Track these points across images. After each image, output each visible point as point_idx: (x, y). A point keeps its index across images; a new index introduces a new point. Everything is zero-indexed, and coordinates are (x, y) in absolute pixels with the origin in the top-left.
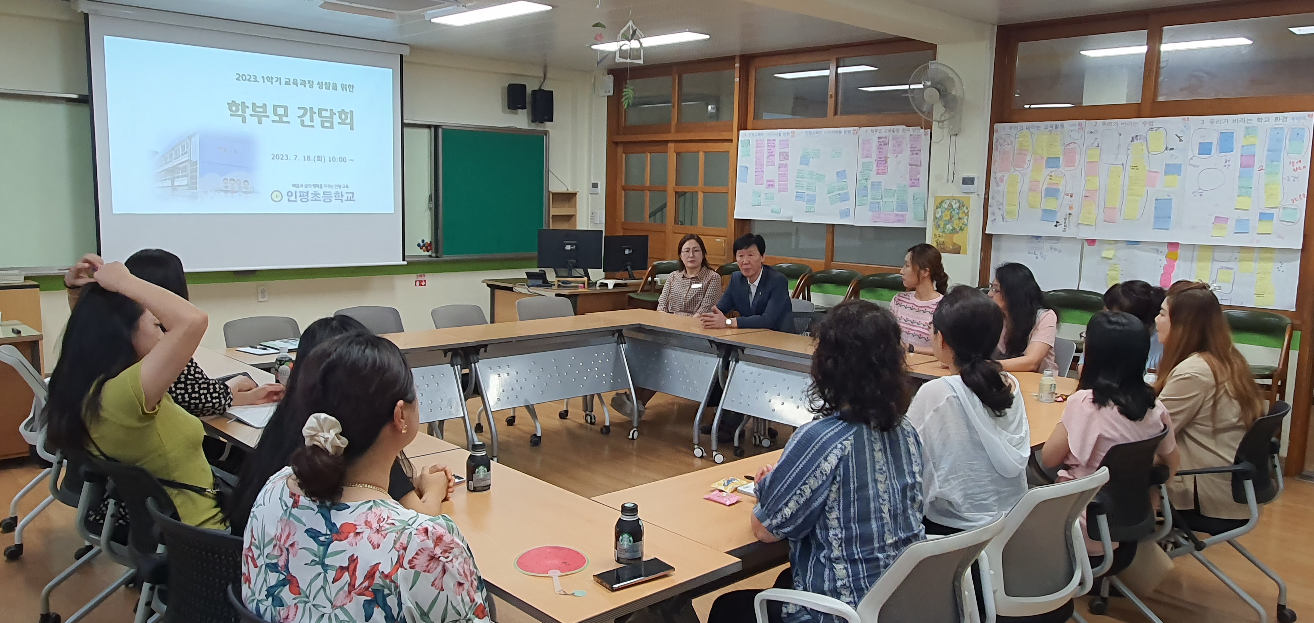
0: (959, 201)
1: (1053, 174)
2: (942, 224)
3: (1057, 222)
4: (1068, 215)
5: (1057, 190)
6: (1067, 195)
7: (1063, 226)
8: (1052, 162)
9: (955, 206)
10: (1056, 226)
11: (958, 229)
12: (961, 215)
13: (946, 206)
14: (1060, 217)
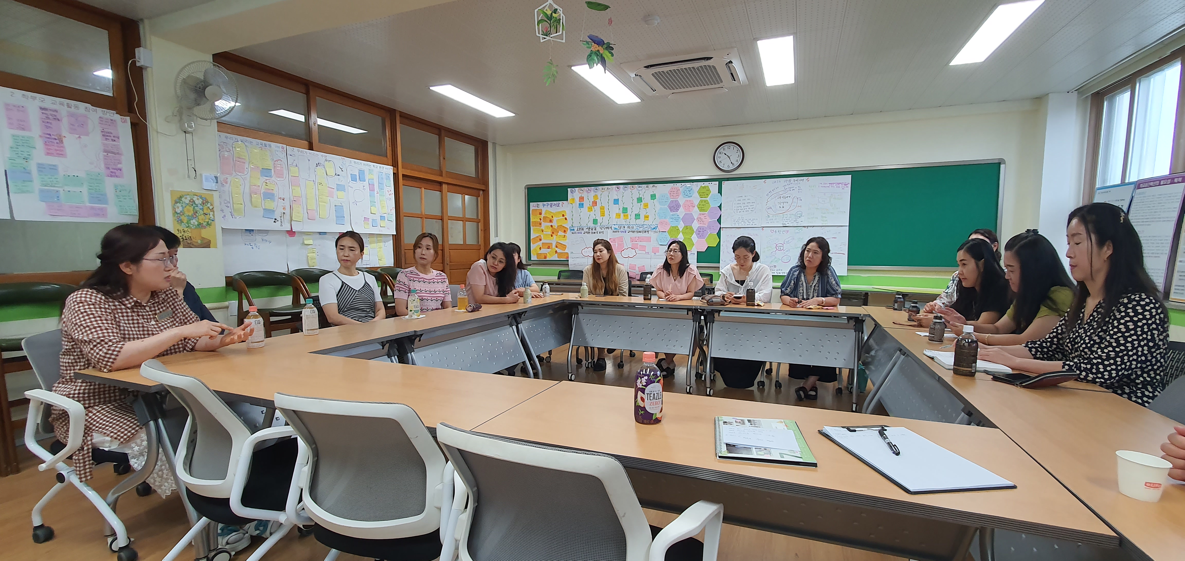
0: (201, 197)
1: (267, 181)
2: (185, 219)
3: (275, 219)
4: (282, 214)
5: (273, 195)
6: (280, 198)
7: (280, 221)
8: (266, 172)
9: (198, 202)
10: (275, 222)
11: (205, 224)
12: (205, 211)
13: (187, 201)
14: (277, 215)
